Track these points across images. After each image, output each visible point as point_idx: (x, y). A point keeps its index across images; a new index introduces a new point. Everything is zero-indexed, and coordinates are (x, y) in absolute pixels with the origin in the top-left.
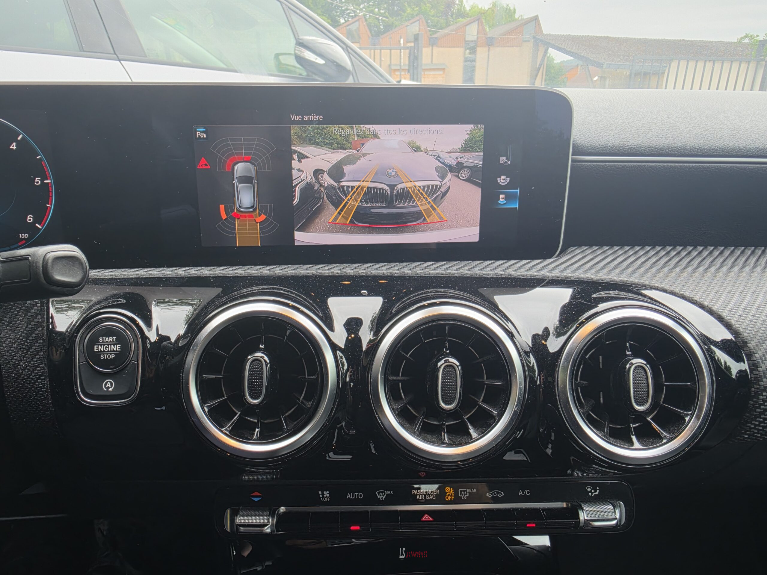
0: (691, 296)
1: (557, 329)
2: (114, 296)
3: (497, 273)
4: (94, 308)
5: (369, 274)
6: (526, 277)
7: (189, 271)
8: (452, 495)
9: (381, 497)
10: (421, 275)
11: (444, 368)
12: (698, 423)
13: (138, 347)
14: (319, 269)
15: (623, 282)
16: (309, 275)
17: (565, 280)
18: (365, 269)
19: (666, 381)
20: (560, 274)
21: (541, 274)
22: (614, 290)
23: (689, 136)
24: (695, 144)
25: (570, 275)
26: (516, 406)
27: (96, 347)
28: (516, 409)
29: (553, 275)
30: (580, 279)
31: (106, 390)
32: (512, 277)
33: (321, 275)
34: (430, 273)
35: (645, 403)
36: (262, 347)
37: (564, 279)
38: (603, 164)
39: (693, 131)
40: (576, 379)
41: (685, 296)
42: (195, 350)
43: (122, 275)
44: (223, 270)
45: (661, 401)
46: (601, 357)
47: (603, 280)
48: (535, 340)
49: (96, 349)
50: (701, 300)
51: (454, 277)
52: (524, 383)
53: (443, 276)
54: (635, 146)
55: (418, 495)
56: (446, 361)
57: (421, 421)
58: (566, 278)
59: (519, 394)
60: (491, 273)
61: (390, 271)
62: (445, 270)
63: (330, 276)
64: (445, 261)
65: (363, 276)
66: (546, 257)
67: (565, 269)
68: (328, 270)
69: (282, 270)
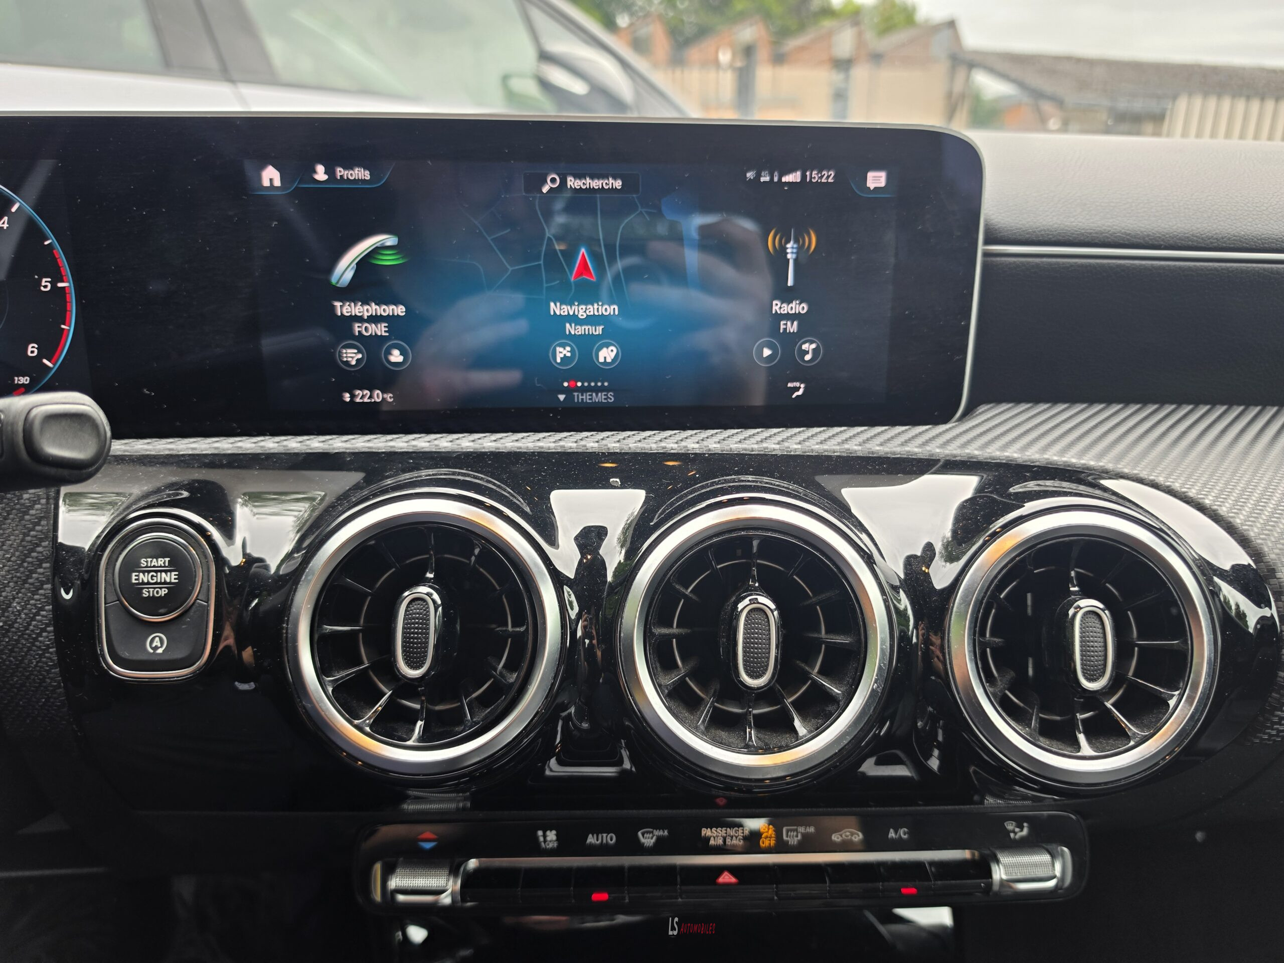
0: (1184, 490)
1: (947, 545)
2: (171, 486)
3: (849, 450)
4: (134, 507)
5: (626, 450)
6: (899, 456)
7: (308, 442)
8: (771, 837)
9: (648, 840)
10: (716, 452)
11: (749, 613)
12: (1190, 710)
13: (209, 576)
14: (539, 440)
15: (1069, 466)
16: (520, 450)
17: (967, 461)
18: (619, 441)
19: (1139, 638)
20: (959, 450)
21: (926, 450)
22: (1053, 479)
23: (1182, 215)
24: (1194, 228)
25: (976, 453)
26: (876, 682)
27: (136, 576)
28: (874, 687)
29: (947, 452)
30: (994, 460)
31: (152, 651)
32: (875, 455)
33: (542, 450)
34: (731, 448)
35: (1100, 676)
36: (430, 575)
37: (965, 459)
38: (1038, 260)
39: (1190, 206)
40: (982, 633)
41: (1173, 490)
42: (310, 581)
43: (190, 450)
44: (369, 441)
45: (1131, 673)
46: (1029, 596)
47: (1033, 462)
48: (910, 565)
49: (136, 580)
50: (1199, 496)
51: (772, 455)
52: (890, 641)
53: (753, 453)
54: (1091, 229)
55: (712, 838)
56: (752, 602)
57: (710, 707)
58: (969, 458)
59: (880, 660)
60: (838, 448)
61: (663, 444)
62: (757, 443)
63: (558, 453)
64: (759, 428)
65: (615, 453)
66: (936, 422)
67: (969, 442)
68: (554, 442)
69: (473, 441)
